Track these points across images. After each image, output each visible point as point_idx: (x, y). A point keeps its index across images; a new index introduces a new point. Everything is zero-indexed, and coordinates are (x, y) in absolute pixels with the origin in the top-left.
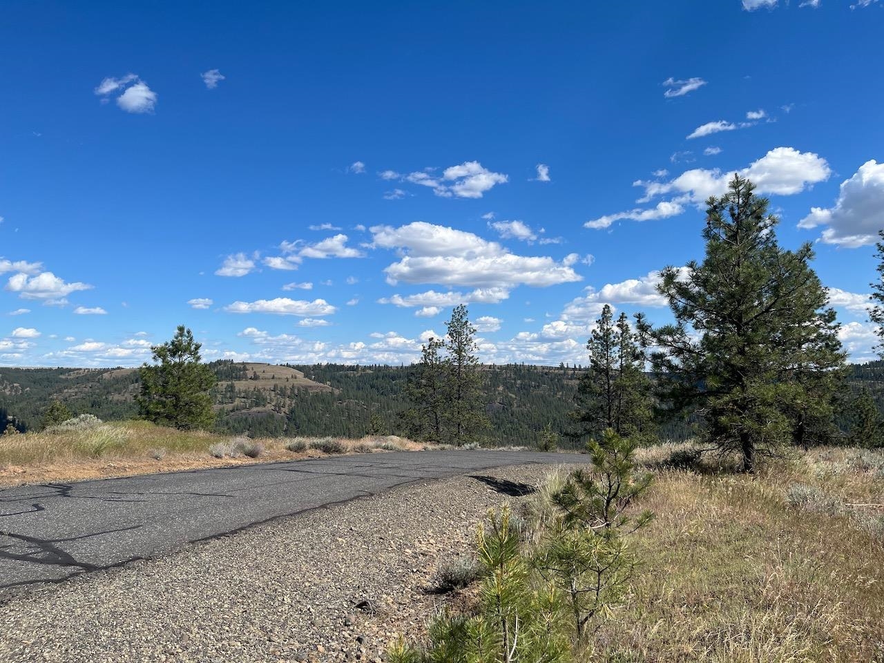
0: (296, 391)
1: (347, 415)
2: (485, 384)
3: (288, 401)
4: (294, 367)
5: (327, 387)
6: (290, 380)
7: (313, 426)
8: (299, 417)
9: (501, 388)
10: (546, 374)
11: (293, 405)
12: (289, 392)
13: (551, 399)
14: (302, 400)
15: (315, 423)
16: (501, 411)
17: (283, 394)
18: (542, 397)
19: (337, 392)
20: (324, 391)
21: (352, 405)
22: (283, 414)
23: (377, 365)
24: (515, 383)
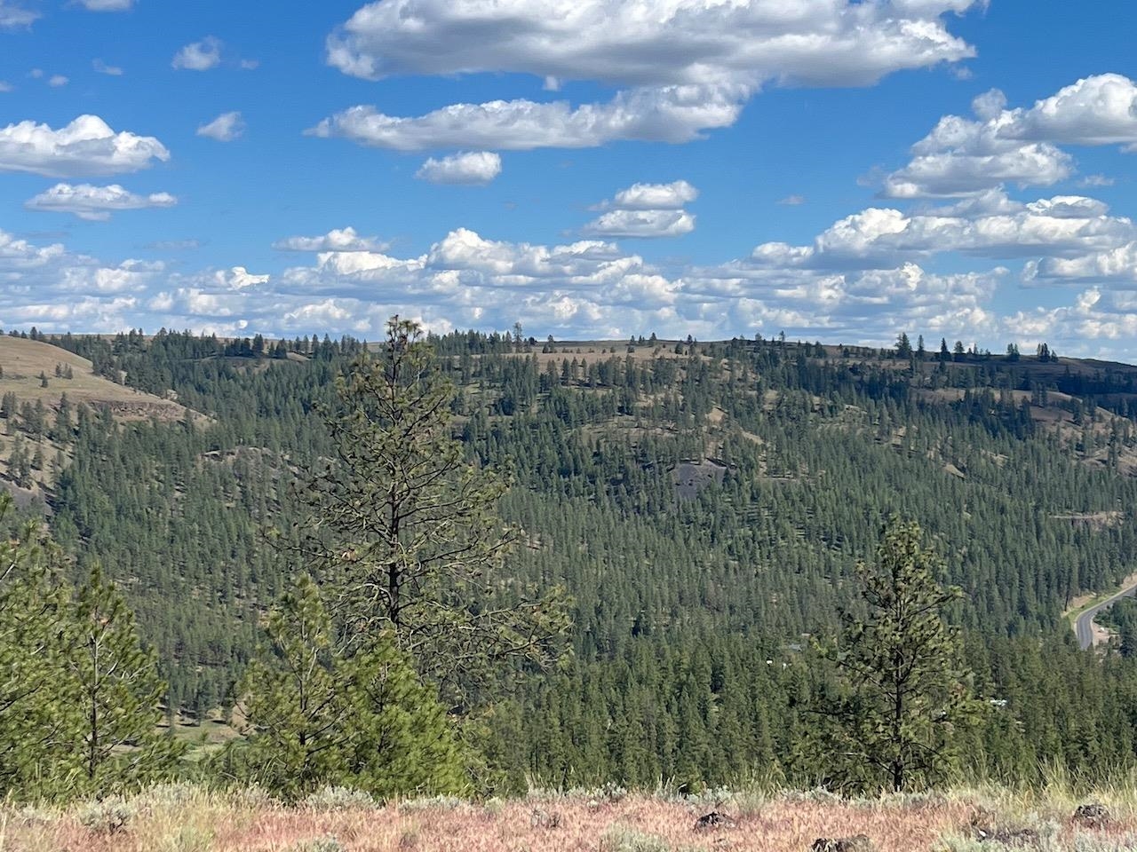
0: (74, 418)
1: (238, 495)
2: (667, 402)
3: (49, 450)
4: (54, 341)
5: (168, 407)
6: (54, 382)
7: (133, 527)
8: (90, 500)
9: (716, 415)
10: (854, 369)
11: (68, 462)
12: (50, 420)
13: (871, 449)
14: (94, 446)
15: (139, 518)
16: (719, 485)
17: (31, 425)
18: (845, 443)
19: (202, 422)
20: (162, 417)
21: (252, 462)
22: (35, 488)
23: (321, 340)
24: (760, 399)
